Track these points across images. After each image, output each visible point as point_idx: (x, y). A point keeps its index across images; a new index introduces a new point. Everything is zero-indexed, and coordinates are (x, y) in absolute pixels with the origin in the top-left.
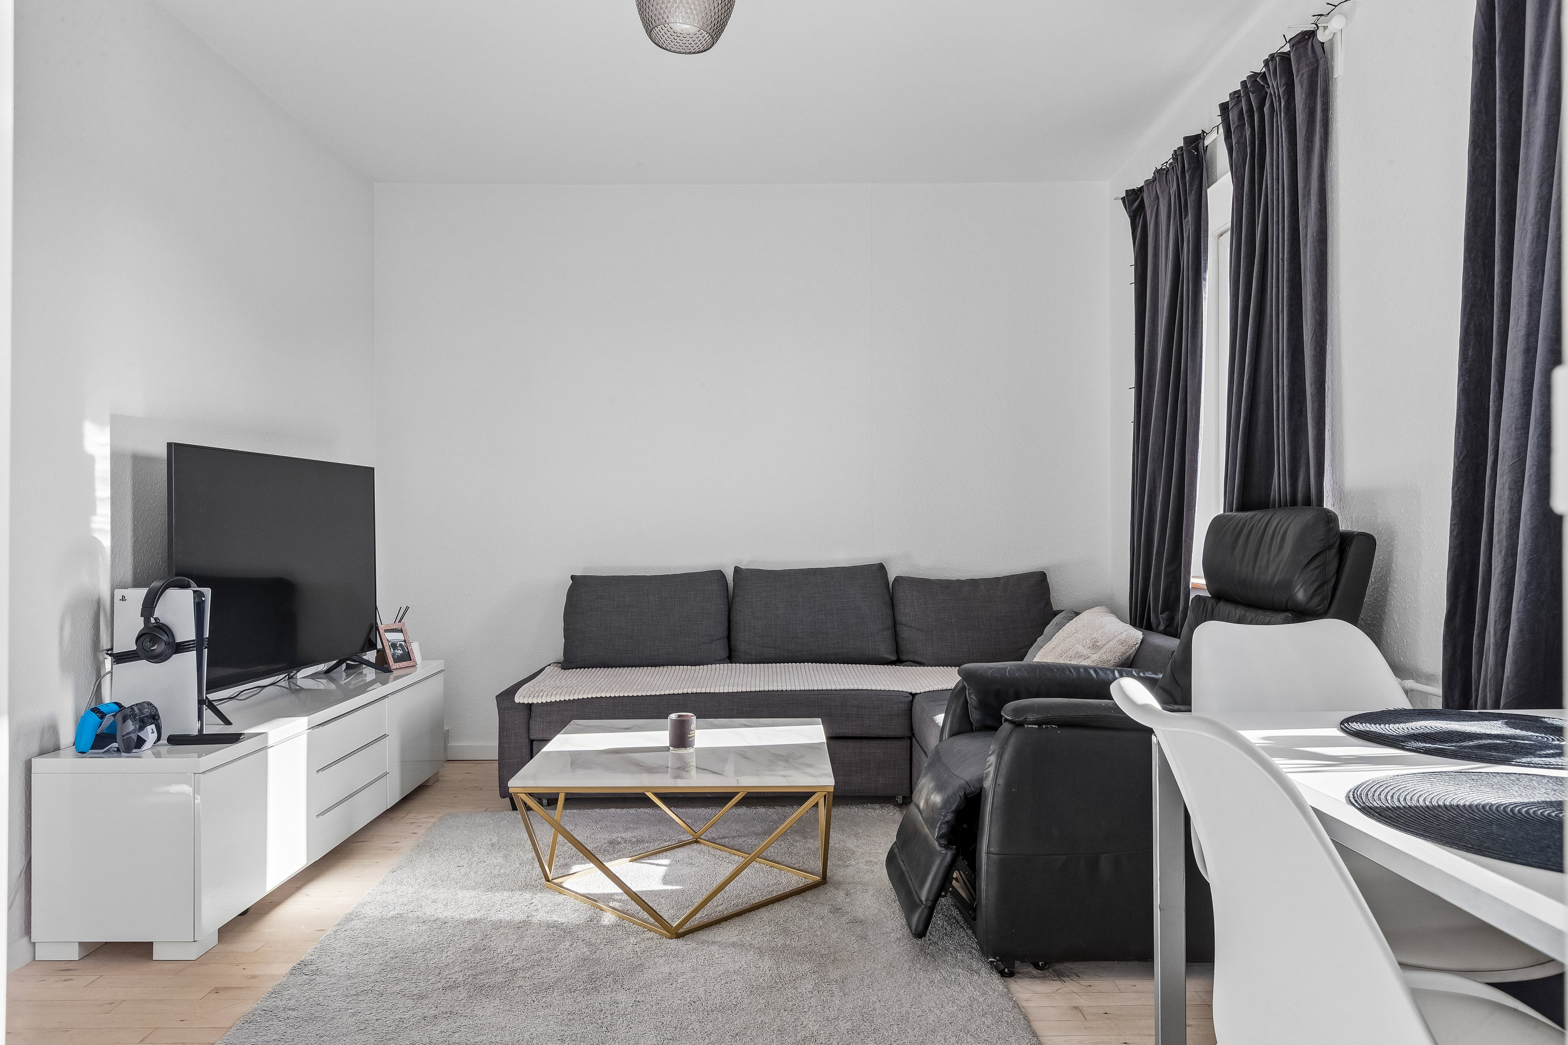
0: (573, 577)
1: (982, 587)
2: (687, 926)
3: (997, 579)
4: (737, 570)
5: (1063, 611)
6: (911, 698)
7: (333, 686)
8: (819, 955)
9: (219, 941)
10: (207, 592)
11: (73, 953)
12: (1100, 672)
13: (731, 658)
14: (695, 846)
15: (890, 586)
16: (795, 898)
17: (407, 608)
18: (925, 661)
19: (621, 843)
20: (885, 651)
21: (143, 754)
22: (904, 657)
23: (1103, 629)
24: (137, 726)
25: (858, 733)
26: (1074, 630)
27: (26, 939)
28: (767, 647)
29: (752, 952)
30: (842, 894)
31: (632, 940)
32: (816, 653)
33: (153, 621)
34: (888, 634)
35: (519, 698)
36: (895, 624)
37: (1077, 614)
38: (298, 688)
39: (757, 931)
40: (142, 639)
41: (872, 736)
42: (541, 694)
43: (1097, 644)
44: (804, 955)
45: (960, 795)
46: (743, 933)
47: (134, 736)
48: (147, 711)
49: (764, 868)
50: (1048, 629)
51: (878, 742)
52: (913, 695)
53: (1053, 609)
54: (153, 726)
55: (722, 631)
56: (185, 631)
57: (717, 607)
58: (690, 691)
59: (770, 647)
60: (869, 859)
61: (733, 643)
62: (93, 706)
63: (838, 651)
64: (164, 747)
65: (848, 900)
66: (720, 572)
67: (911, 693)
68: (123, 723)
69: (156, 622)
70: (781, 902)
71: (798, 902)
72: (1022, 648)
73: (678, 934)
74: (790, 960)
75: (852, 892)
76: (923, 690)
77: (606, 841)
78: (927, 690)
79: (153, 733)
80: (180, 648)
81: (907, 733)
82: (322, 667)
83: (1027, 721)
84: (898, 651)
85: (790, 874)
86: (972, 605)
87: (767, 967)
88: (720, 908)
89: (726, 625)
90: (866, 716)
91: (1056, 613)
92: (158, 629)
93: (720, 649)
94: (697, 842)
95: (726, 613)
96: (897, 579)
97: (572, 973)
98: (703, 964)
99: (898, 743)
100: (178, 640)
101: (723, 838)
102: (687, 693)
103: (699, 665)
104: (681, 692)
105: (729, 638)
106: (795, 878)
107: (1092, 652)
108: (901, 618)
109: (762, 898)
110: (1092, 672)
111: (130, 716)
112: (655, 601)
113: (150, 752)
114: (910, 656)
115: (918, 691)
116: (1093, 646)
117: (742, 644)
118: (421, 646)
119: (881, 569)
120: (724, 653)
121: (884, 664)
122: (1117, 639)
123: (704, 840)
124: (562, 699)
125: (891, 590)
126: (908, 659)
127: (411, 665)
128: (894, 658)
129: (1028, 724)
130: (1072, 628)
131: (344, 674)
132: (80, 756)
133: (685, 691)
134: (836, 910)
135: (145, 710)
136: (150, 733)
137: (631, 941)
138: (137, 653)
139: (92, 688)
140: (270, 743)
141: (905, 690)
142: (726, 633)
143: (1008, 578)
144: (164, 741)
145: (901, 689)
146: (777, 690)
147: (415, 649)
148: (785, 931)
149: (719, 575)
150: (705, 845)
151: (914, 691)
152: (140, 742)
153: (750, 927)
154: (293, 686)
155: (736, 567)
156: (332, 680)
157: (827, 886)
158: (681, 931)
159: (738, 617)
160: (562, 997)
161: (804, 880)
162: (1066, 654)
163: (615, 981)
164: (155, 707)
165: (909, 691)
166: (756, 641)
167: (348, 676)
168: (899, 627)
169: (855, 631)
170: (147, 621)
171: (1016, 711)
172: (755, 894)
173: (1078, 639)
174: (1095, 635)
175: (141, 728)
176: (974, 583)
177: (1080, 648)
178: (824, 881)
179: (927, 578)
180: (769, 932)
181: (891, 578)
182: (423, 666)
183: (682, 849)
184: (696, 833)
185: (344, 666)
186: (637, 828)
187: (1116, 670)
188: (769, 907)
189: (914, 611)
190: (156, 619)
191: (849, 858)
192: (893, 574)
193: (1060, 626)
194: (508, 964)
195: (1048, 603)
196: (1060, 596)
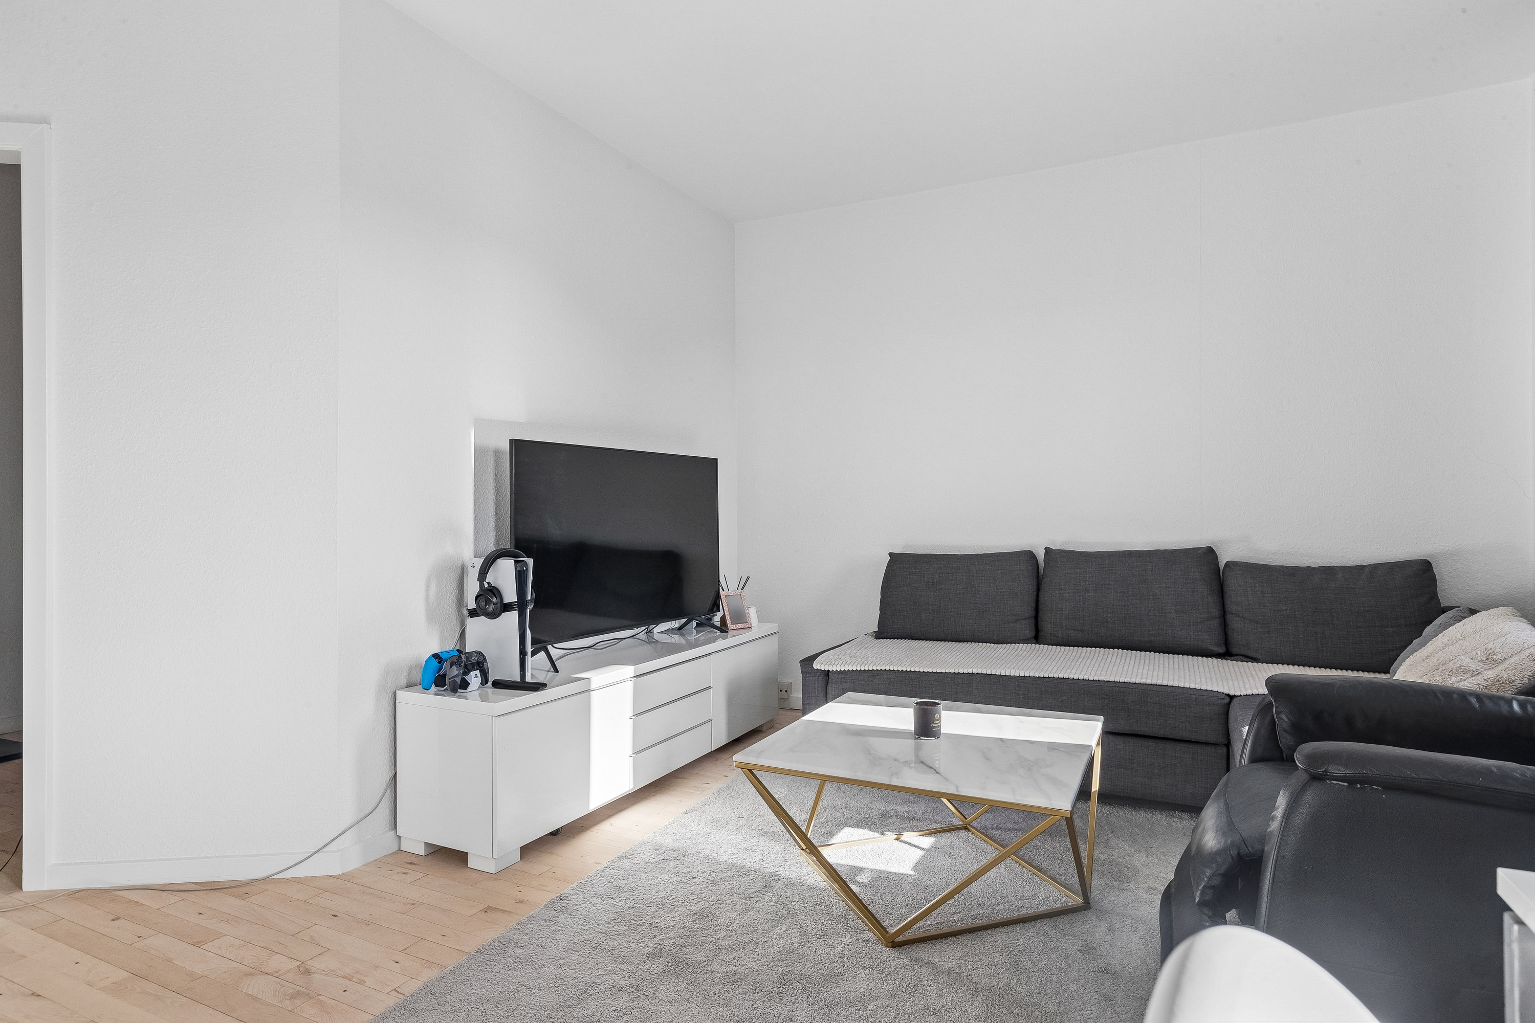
0: (890, 554)
1: (1340, 576)
2: (908, 935)
3: (1361, 568)
4: (1047, 550)
5: (1451, 608)
6: (1227, 700)
7: (683, 641)
8: (1043, 1012)
9: (521, 857)
10: (530, 561)
11: (422, 851)
12: (1487, 702)
13: (1037, 638)
14: (963, 833)
15: (1221, 571)
16: (1046, 921)
17: (748, 578)
18: (1258, 656)
19: (892, 816)
20: (1211, 640)
21: (468, 695)
22: (1234, 650)
23: (1504, 639)
24: (461, 671)
25: (1161, 733)
26: (1459, 635)
27: (393, 832)
28: (1075, 630)
29: (965, 988)
30: (1104, 927)
31: (847, 939)
32: (1128, 640)
33: (486, 585)
34: (1216, 623)
35: (818, 665)
36: (1224, 613)
37: (1473, 612)
38: (654, 640)
39: (984, 958)
40: (479, 599)
41: (1177, 738)
42: (837, 662)
43: (1494, 657)
44: (1025, 1007)
45: (1231, 855)
46: (967, 958)
47: (458, 680)
48: (474, 659)
49: (1025, 875)
50: (1428, 630)
51: (1186, 745)
52: (1231, 697)
53: (1440, 603)
54: (478, 672)
55: (1029, 611)
56: (510, 595)
57: (1025, 586)
58: (975, 671)
59: (1077, 630)
60: (1153, 886)
61: (1040, 623)
62: (458, 648)
63: (1152, 638)
64: (489, 689)
65: (1109, 938)
66: (1031, 552)
67: (1228, 695)
68: (450, 668)
69: (489, 586)
70: (1027, 924)
71: (1046, 928)
72: (1393, 650)
73: (895, 944)
74: (1005, 1011)
75: (1117, 927)
76: (1243, 693)
77: (880, 812)
78: (1249, 692)
79: (476, 677)
80: (507, 607)
81: (1222, 740)
82: (676, 624)
83: (1328, 775)
84: (1227, 642)
85: (1051, 888)
86: (1324, 596)
87: (974, 1013)
88: (955, 917)
89: (1034, 605)
90: (1171, 716)
91: (1444, 610)
92: (490, 593)
93: (1027, 630)
94: (966, 829)
95: (1034, 594)
96: (1228, 564)
97: (769, 966)
98: (904, 990)
99: (1210, 750)
100: (506, 601)
101: (997, 828)
102: (973, 673)
103: (1003, 643)
104: (966, 671)
105: (1036, 618)
106: (1056, 893)
107: (1485, 667)
108: (1231, 607)
109: (1007, 916)
110: (1473, 700)
111: (456, 662)
112: (963, 578)
113: (477, 693)
114: (1242, 650)
115: (1238, 693)
116: (1487, 659)
117: (1047, 627)
118: (757, 611)
119: (1209, 553)
120: (1030, 633)
121: (1207, 656)
122: (1527, 653)
123: (974, 828)
124: (855, 669)
125: (1221, 575)
126: (1239, 653)
127: (747, 626)
128: (1222, 650)
129: (1329, 779)
130: (1456, 632)
131: (694, 631)
132: (423, 692)
133: (970, 671)
134: (1088, 950)
135: (473, 658)
136: (474, 678)
137: (845, 940)
138: (476, 611)
139: (458, 632)
140: (592, 687)
141: (1221, 690)
142: (1033, 613)
143: (1375, 567)
144: (490, 684)
145: (1215, 689)
146: (1068, 678)
147: (752, 613)
148: (1016, 966)
149: (1030, 555)
150: (973, 833)
151: (1232, 693)
152: (465, 685)
153: (978, 951)
154: (651, 640)
155: (1046, 548)
156: (682, 635)
157: (1090, 914)
158: (900, 939)
159: (1045, 598)
160: (744, 996)
161: (1064, 899)
162: (1444, 667)
163: (805, 988)
164: (484, 656)
165: (1226, 692)
166: (1062, 623)
167: (698, 632)
168: (1229, 617)
169: (1174, 619)
170: (481, 585)
171: (1312, 759)
172: (1001, 907)
173: (1463, 648)
174: (1490, 645)
175: (466, 673)
176: (1329, 572)
177: (1466, 661)
178: (1087, 905)
179: (1269, 563)
180: (996, 963)
181: (1223, 561)
182: (758, 627)
183: (948, 835)
184: (966, 819)
185: (694, 624)
186: (915, 803)
187: (1516, 699)
188: (1010, 928)
189: (1248, 601)
190: (489, 583)
191: (1128, 880)
192: (1224, 558)
193: (1445, 626)
194: (718, 939)
195: (1434, 596)
196: (1448, 591)
